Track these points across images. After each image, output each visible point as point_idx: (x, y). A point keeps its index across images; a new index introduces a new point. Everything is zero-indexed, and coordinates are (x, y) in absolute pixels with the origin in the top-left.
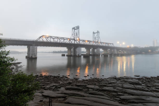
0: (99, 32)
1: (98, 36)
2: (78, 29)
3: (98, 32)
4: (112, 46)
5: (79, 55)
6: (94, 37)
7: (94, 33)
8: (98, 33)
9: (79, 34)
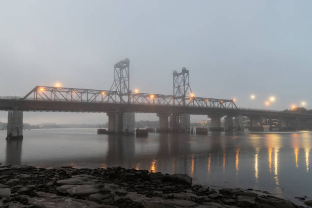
0: (187, 72)
1: (184, 82)
3: (185, 71)
4: (230, 106)
5: (127, 130)
6: (176, 85)
7: (176, 74)
8: (186, 74)
9: (129, 80)
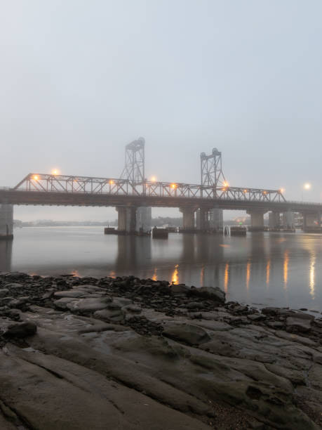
0: (219, 154)
1: (216, 167)
2: (141, 151)
3: (216, 153)
5: (141, 229)
6: (205, 171)
7: (204, 157)
9: (143, 165)
